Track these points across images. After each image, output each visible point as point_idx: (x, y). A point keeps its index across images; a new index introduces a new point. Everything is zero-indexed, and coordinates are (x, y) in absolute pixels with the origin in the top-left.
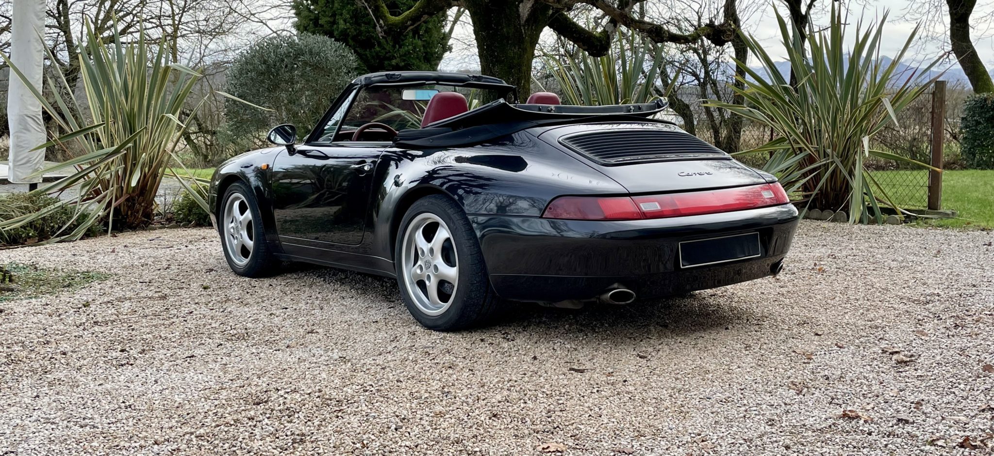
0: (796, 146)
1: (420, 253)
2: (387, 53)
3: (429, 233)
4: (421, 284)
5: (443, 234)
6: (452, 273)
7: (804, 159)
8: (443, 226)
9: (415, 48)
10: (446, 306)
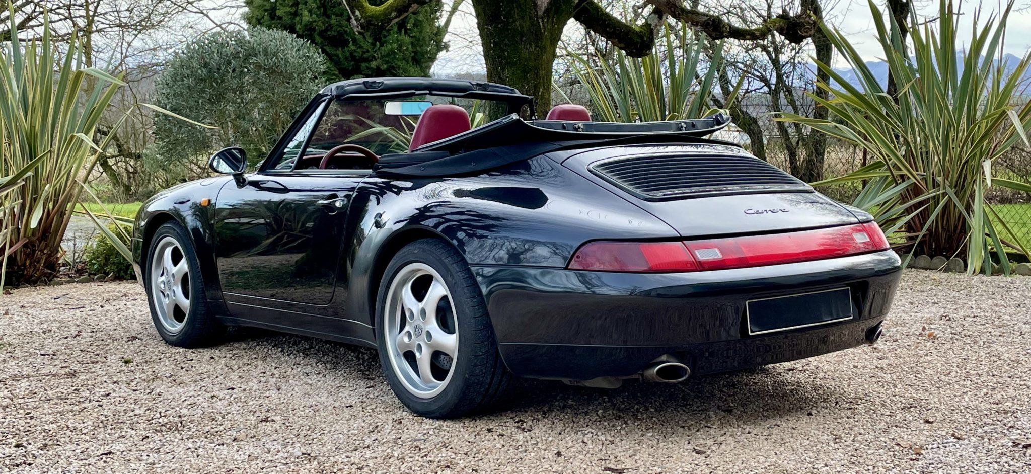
0: (896, 173)
1: (407, 315)
2: (364, 53)
3: (421, 288)
4: (410, 357)
5: (438, 290)
6: (449, 341)
7: (907, 190)
8: (437, 280)
9: (400, 46)
10: (442, 385)
